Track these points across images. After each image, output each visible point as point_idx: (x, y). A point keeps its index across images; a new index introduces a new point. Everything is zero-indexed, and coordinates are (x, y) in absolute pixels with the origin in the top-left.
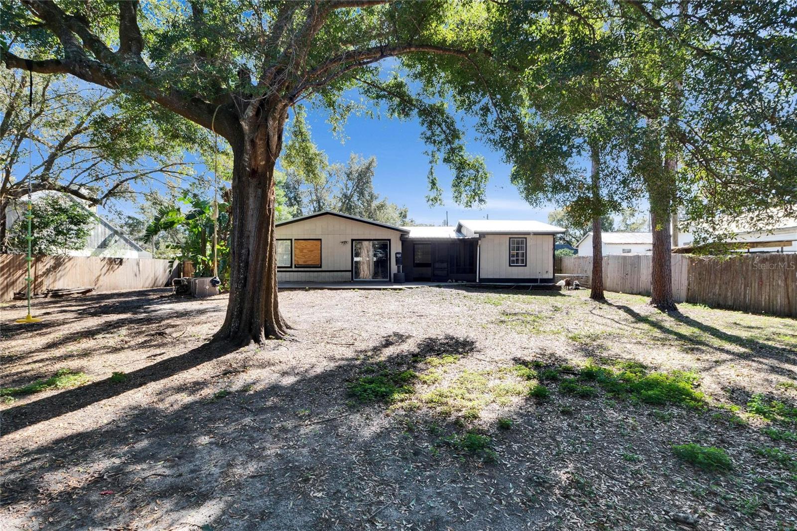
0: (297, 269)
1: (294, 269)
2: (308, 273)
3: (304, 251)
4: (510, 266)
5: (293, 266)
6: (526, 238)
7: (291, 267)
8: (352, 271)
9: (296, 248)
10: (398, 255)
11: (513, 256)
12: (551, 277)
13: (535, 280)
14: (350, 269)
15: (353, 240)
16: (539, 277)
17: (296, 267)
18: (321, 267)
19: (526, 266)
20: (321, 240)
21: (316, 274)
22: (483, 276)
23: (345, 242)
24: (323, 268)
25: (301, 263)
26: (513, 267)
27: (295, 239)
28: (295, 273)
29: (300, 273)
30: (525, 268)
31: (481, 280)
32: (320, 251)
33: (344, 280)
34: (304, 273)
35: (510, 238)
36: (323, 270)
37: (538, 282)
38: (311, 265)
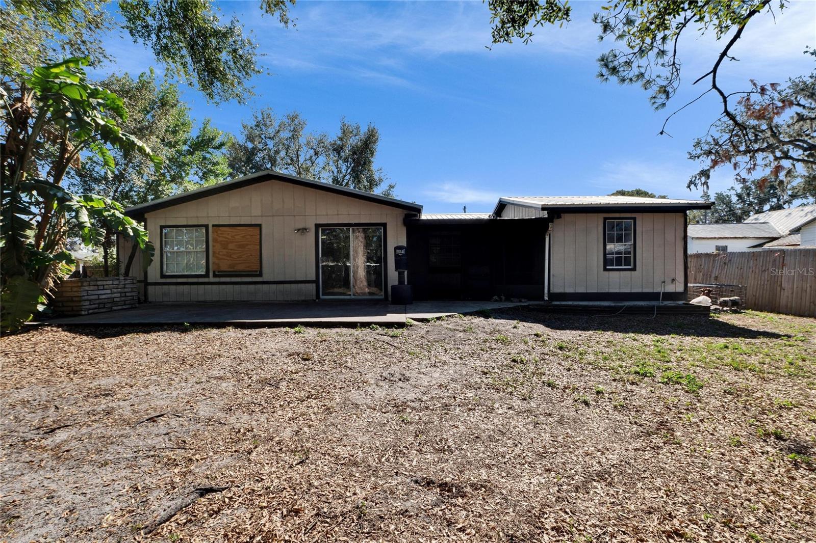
0: (217, 280)
1: (211, 279)
2: (237, 287)
3: (231, 246)
4: (605, 269)
5: (211, 274)
6: (634, 219)
7: (207, 276)
8: (316, 282)
9: (215, 240)
10: (399, 252)
11: (611, 252)
12: (680, 288)
13: (654, 296)
14: (314, 278)
15: (317, 226)
16: (661, 290)
17: (215, 276)
18: (260, 275)
19: (634, 269)
20: (260, 226)
21: (252, 287)
22: (556, 289)
23: (303, 230)
24: (266, 277)
25: (224, 267)
26: (611, 272)
27: (214, 226)
28: (215, 287)
29: (224, 286)
30: (633, 272)
31: (554, 296)
32: (258, 247)
33: (303, 298)
34: (231, 286)
35: (605, 219)
36: (265, 280)
37: (659, 300)
38: (240, 271)
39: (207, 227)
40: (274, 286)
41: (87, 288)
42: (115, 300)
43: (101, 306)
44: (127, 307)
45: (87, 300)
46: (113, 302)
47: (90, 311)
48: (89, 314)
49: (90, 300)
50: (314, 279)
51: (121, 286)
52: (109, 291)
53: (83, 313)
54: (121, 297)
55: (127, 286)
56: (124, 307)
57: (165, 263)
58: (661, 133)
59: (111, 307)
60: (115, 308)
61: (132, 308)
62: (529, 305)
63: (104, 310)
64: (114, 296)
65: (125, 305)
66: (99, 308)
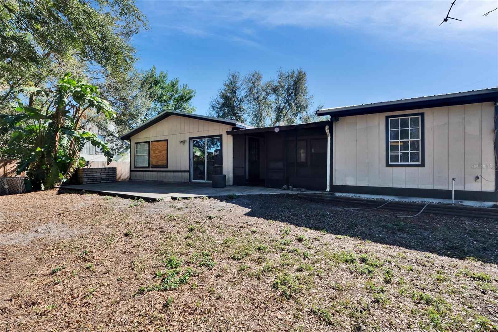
1: (151, 169)
3: (156, 152)
4: (388, 165)
5: (150, 166)
6: (422, 114)
7: (148, 167)
9: (152, 149)
11: (395, 148)
12: (488, 187)
13: (446, 194)
15: (190, 139)
16: (454, 187)
17: (152, 167)
18: (167, 167)
19: (423, 165)
20: (167, 141)
21: (164, 174)
22: (337, 182)
23: (183, 142)
25: (155, 163)
26: (394, 168)
27: (152, 142)
28: (151, 173)
29: (154, 173)
30: (421, 168)
31: (335, 188)
32: (166, 152)
33: (183, 181)
34: (156, 173)
35: (387, 118)
36: (169, 170)
37: (451, 199)
38: (160, 165)
39: (149, 142)
40: (172, 173)
41: (86, 172)
42: (103, 178)
43: (94, 180)
44: (110, 181)
45: (86, 178)
46: (102, 179)
47: (88, 183)
48: (87, 184)
49: (88, 178)
50: (188, 170)
51: (106, 172)
52: (99, 174)
53: (84, 183)
54: (106, 176)
55: (110, 172)
56: (108, 181)
57: (136, 161)
58: (446, 20)
59: (100, 181)
60: (102, 182)
61: (113, 182)
62: (297, 194)
63: (96, 182)
64: (102, 176)
65: (109, 180)
66: (93, 181)
